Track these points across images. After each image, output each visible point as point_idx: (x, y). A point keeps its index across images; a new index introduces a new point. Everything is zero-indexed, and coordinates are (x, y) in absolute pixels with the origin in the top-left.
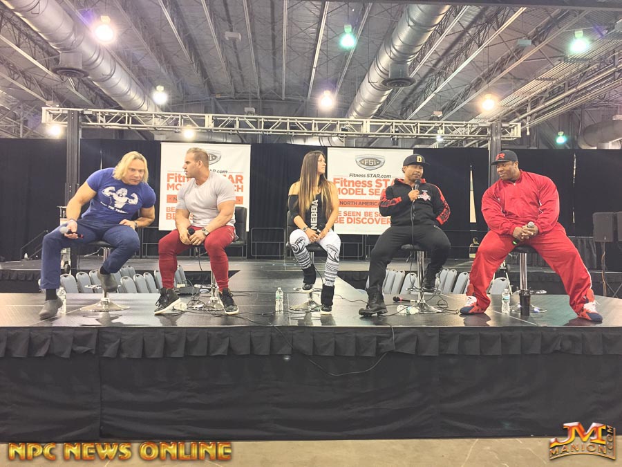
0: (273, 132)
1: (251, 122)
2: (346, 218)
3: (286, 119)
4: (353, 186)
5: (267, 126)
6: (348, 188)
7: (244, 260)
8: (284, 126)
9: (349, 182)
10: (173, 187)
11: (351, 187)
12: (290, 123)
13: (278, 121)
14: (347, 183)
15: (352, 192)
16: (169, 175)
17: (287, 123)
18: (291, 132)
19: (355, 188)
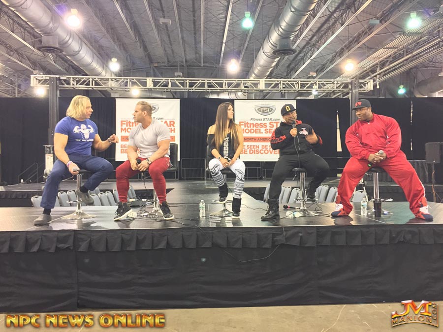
1: (179, 83)
2: (248, 150)
3: (204, 80)
4: (253, 127)
5: (191, 85)
6: (249, 128)
7: (176, 181)
8: (203, 85)
9: (251, 124)
10: (125, 130)
11: (252, 128)
14: (249, 125)
15: (252, 131)
16: (122, 122)
17: (205, 83)
19: (255, 128)
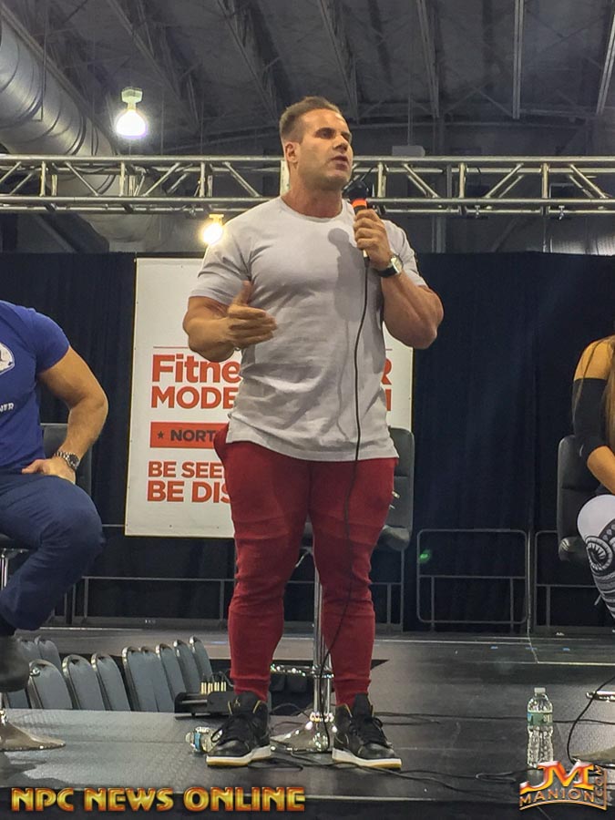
0: (496, 206)
12: (551, 176)
13: (511, 172)
18: (555, 207)
